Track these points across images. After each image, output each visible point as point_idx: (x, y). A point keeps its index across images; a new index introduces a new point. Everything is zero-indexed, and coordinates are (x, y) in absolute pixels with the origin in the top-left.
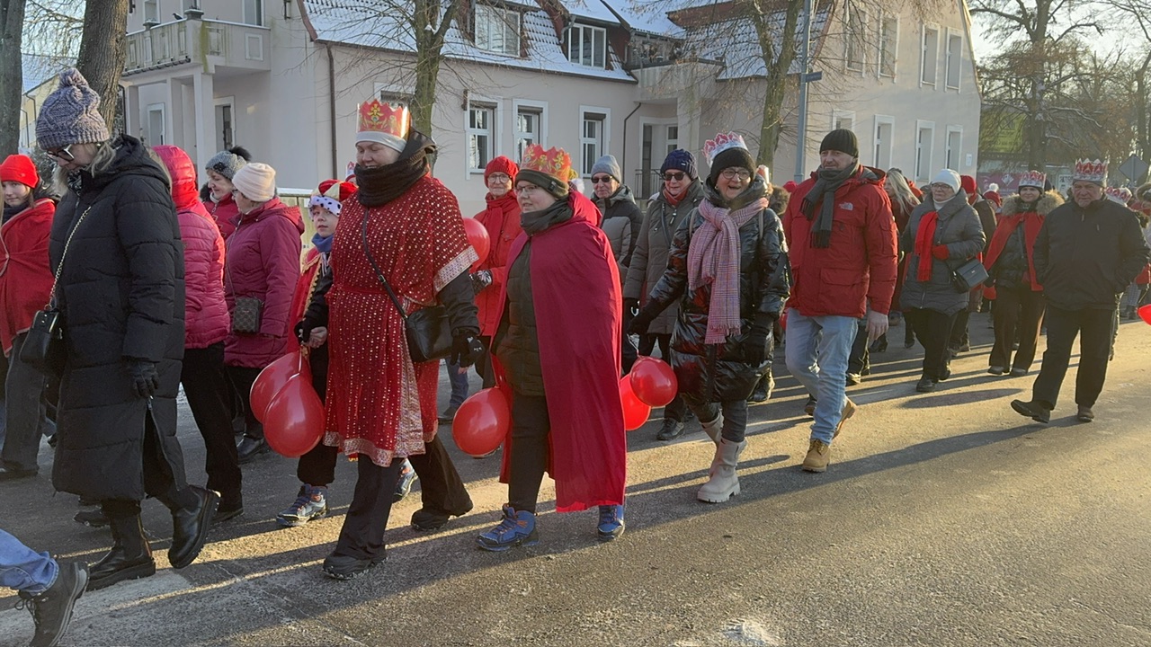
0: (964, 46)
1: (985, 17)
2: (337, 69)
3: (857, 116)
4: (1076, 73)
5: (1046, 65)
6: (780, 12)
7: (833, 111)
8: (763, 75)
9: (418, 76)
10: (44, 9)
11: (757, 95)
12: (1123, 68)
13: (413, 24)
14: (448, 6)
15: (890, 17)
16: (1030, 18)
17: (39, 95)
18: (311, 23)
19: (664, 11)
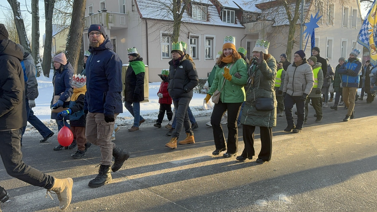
0: (358, 13)
1: (366, 3)
2: (148, 27)
3: (320, 38)
6: (294, 3)
8: (288, 24)
9: (174, 28)
10: (58, 10)
11: (286, 31)
13: (172, 12)
14: (184, 5)
15: (331, 4)
17: (57, 37)
18: (141, 12)
19: (254, 4)
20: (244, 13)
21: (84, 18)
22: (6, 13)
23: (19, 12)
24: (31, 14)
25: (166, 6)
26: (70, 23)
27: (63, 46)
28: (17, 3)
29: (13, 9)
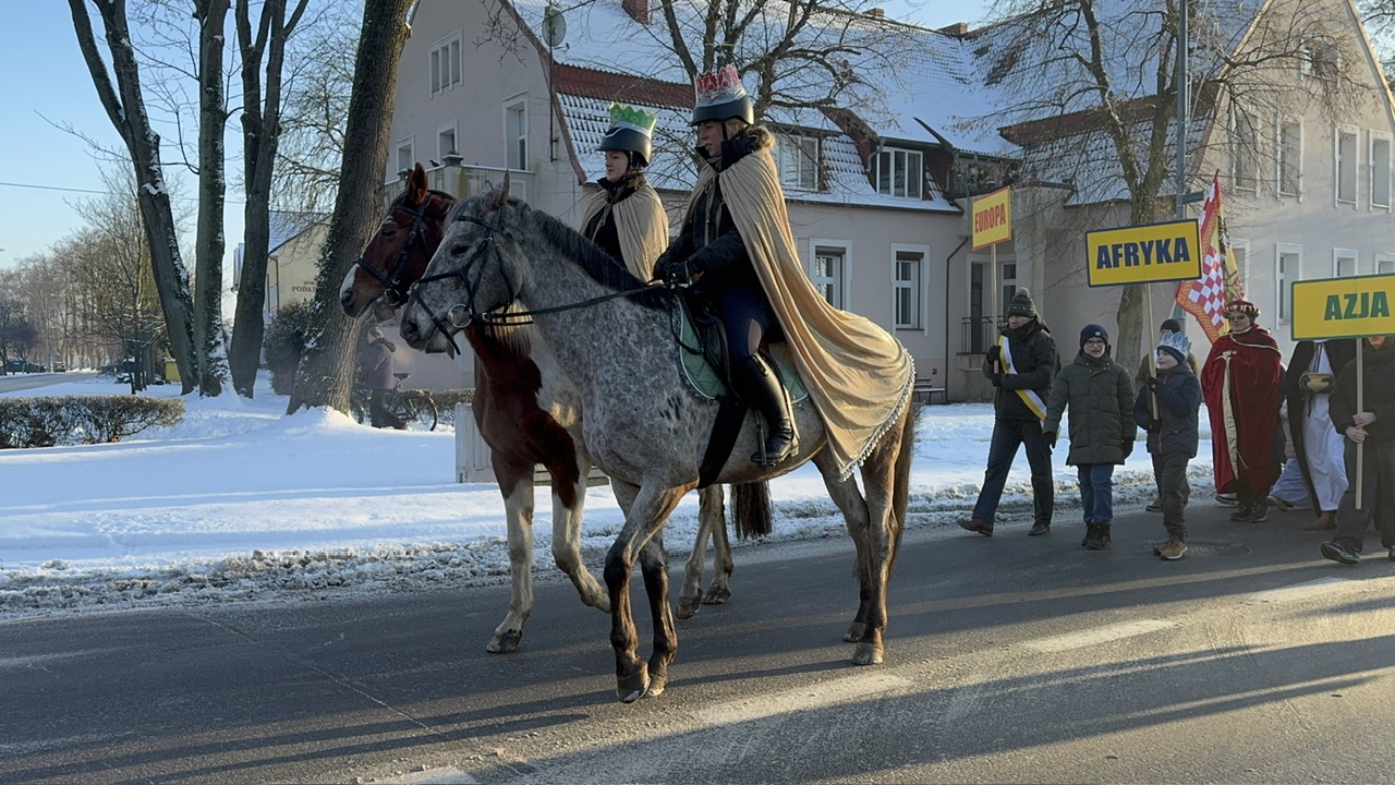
3: (1251, 245)
6: (1145, 121)
8: (1125, 198)
10: (290, 161)
15: (1291, 120)
17: (283, 256)
18: (581, 164)
19: (995, 127)
20: (956, 161)
21: (382, 187)
22: (109, 175)
23: (154, 168)
24: (198, 176)
25: (673, 140)
26: (333, 207)
27: (302, 285)
28: (151, 139)
29: (135, 158)
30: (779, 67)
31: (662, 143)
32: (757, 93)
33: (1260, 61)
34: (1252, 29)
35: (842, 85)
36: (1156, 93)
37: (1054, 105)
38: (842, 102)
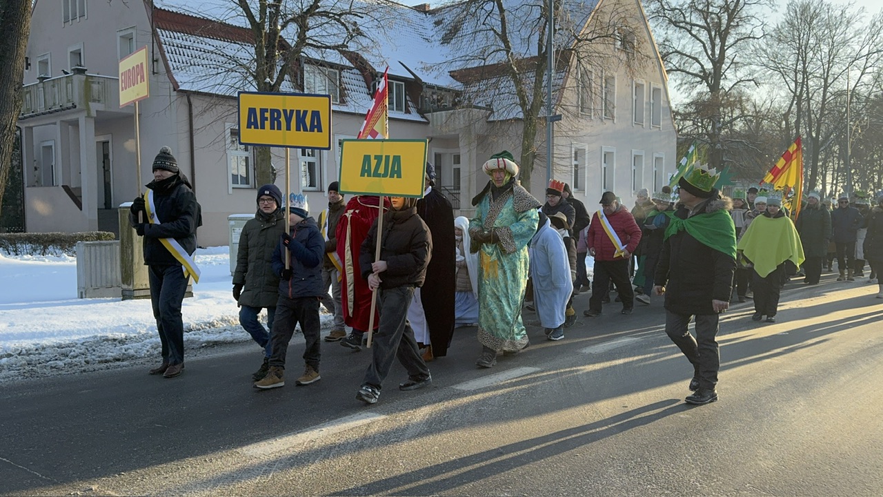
0: (663, 96)
1: (677, 75)
2: (195, 112)
3: (589, 147)
4: (743, 115)
5: (721, 109)
7: (572, 144)
8: (520, 117)
11: (517, 132)
12: (775, 112)
13: (255, 78)
14: (282, 64)
15: (609, 75)
16: (709, 75)
18: (174, 77)
19: (446, 71)
20: (424, 89)
21: (22, 88)
25: (241, 65)
30: (311, 22)
31: (233, 66)
32: (296, 37)
33: (594, 39)
34: (589, 20)
35: (352, 36)
36: (537, 55)
37: (480, 58)
38: (352, 47)
